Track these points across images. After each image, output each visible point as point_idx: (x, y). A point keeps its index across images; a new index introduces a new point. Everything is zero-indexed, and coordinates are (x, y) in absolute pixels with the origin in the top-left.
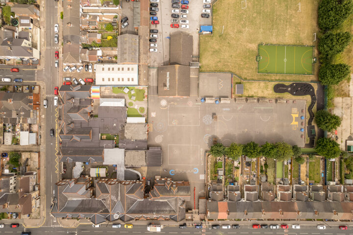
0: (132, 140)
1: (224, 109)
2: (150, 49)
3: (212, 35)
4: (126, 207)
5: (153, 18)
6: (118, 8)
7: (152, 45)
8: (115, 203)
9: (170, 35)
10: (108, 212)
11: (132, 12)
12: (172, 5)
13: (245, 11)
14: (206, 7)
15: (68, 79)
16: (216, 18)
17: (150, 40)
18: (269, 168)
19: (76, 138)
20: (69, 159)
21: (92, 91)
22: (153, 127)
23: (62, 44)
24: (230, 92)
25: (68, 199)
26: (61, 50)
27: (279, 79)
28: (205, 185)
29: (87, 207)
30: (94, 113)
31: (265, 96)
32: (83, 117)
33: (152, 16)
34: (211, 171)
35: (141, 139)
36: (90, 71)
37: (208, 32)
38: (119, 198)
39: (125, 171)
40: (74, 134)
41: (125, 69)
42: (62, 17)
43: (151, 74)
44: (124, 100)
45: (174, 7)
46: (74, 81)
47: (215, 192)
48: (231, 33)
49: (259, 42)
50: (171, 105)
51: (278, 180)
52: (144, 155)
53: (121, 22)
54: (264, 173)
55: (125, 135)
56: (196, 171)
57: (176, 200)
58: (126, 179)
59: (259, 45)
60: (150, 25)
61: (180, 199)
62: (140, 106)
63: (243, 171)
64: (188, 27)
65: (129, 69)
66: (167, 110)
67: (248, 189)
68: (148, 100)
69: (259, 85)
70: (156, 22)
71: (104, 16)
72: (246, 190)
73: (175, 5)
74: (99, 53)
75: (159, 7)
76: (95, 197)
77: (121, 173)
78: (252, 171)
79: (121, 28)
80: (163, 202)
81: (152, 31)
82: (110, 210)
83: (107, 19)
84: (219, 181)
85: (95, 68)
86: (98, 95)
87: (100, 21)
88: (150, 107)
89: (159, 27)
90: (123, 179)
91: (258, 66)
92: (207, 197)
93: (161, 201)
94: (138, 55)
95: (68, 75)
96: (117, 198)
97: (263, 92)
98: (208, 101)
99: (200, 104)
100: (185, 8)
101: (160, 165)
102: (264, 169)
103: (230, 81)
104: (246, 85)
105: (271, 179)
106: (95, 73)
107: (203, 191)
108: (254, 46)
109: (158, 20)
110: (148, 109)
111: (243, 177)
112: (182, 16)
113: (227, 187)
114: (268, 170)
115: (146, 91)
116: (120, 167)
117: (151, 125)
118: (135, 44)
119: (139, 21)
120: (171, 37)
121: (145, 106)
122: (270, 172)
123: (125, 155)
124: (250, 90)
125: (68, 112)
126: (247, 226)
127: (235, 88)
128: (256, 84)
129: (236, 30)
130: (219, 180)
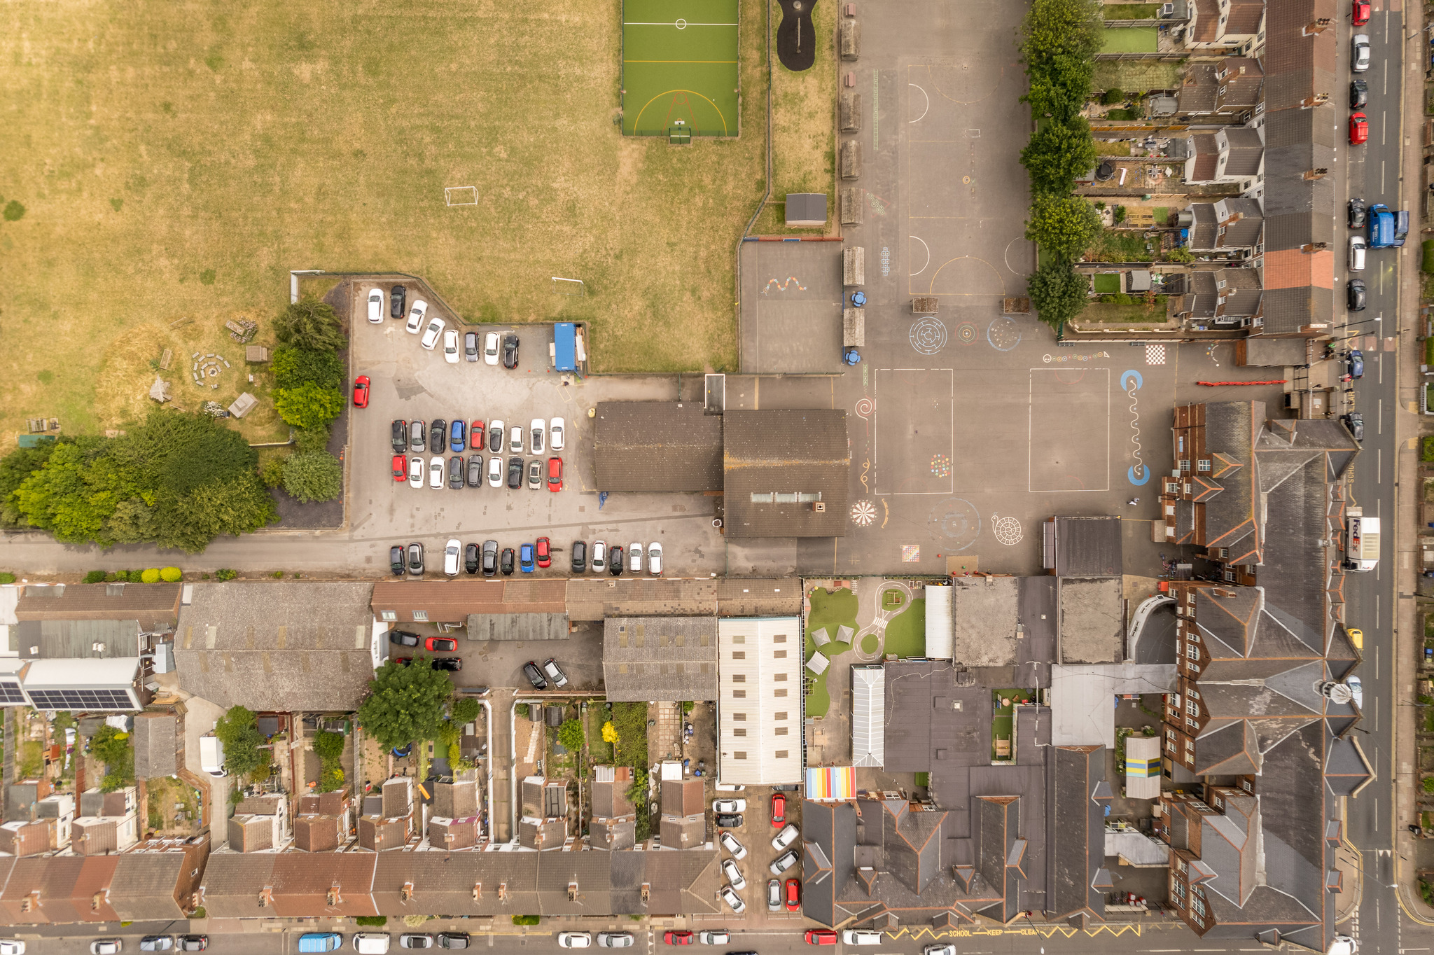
0: (1020, 635)
1: (886, 270)
2: (649, 574)
3: (588, 324)
4: (1296, 657)
5: (524, 563)
6: (487, 704)
7: (636, 564)
8: (1277, 699)
9: (591, 493)
10: (1317, 726)
11: (501, 646)
12: (471, 486)
13: (485, 190)
14: (474, 352)
15: (775, 892)
16: (519, 311)
17: (616, 571)
18: (1118, 83)
19: (1015, 856)
20: (1099, 880)
21: (827, 800)
22: (961, 554)
23: (637, 918)
24: (814, 246)
25: (1262, 884)
26: (660, 923)
27: (760, 49)
28: (1191, 341)
29: (1294, 811)
30: (910, 787)
31: (828, 105)
32: (930, 830)
33: (517, 569)
34: (1132, 319)
35: (1015, 600)
36: (742, 805)
37: (579, 339)
38: (1254, 682)
39: (1139, 662)
40: (1001, 863)
41: (738, 667)
42: (534, 919)
43: (749, 565)
44: (858, 673)
45: (480, 481)
46: (782, 869)
47: (1220, 301)
48: (578, 246)
49: (611, 134)
50: (872, 487)
51: (1166, 45)
52: (1076, 586)
53: (542, 688)
54: (1138, 104)
55: (1000, 664)
56: (1131, 379)
57: (1266, 458)
58: (1169, 657)
59: (625, 133)
60: (556, 574)
61: (1262, 441)
62: (878, 607)
63: (1129, 190)
64: (558, 422)
65: (739, 655)
66: (890, 500)
67: (1207, 168)
68: (856, 577)
69: (785, 130)
70: (543, 551)
71: (520, 759)
72: (1211, 175)
73: (474, 477)
74: (672, 772)
75: (479, 540)
76: (1251, 779)
77: (1148, 677)
78: (1128, 153)
79: (567, 687)
80: (1270, 511)
81: (580, 567)
82: (1309, 720)
83: (532, 748)
84: (1174, 286)
85: (732, 788)
86: (841, 776)
87: (539, 773)
88: (882, 569)
89: (562, 539)
90: (1172, 669)
91: (707, 134)
92: (1239, 333)
93: (1264, 517)
94: (681, 621)
95: (759, 893)
96: (1255, 691)
97: (811, 115)
98: (857, 335)
99: (865, 369)
100: (483, 435)
101: (1117, 524)
102: (1119, 107)
103: (770, 247)
104: (787, 185)
105: (1162, 77)
106: (747, 787)
107: (1211, 351)
108: (630, 154)
109: (532, 541)
110: (887, 576)
111: (1153, 190)
112: (516, 445)
113: (1198, 255)
114: (1124, 89)
115: (818, 584)
116: (1123, 680)
117: (953, 563)
118: (640, 632)
119: (545, 616)
120: (603, 489)
121: (877, 589)
122: (1132, 81)
123: (1080, 663)
124: (806, 168)
125: (915, 892)
126: (1354, 167)
127: (800, 230)
128: (782, 142)
129: (567, 229)
130: (1165, 289)
